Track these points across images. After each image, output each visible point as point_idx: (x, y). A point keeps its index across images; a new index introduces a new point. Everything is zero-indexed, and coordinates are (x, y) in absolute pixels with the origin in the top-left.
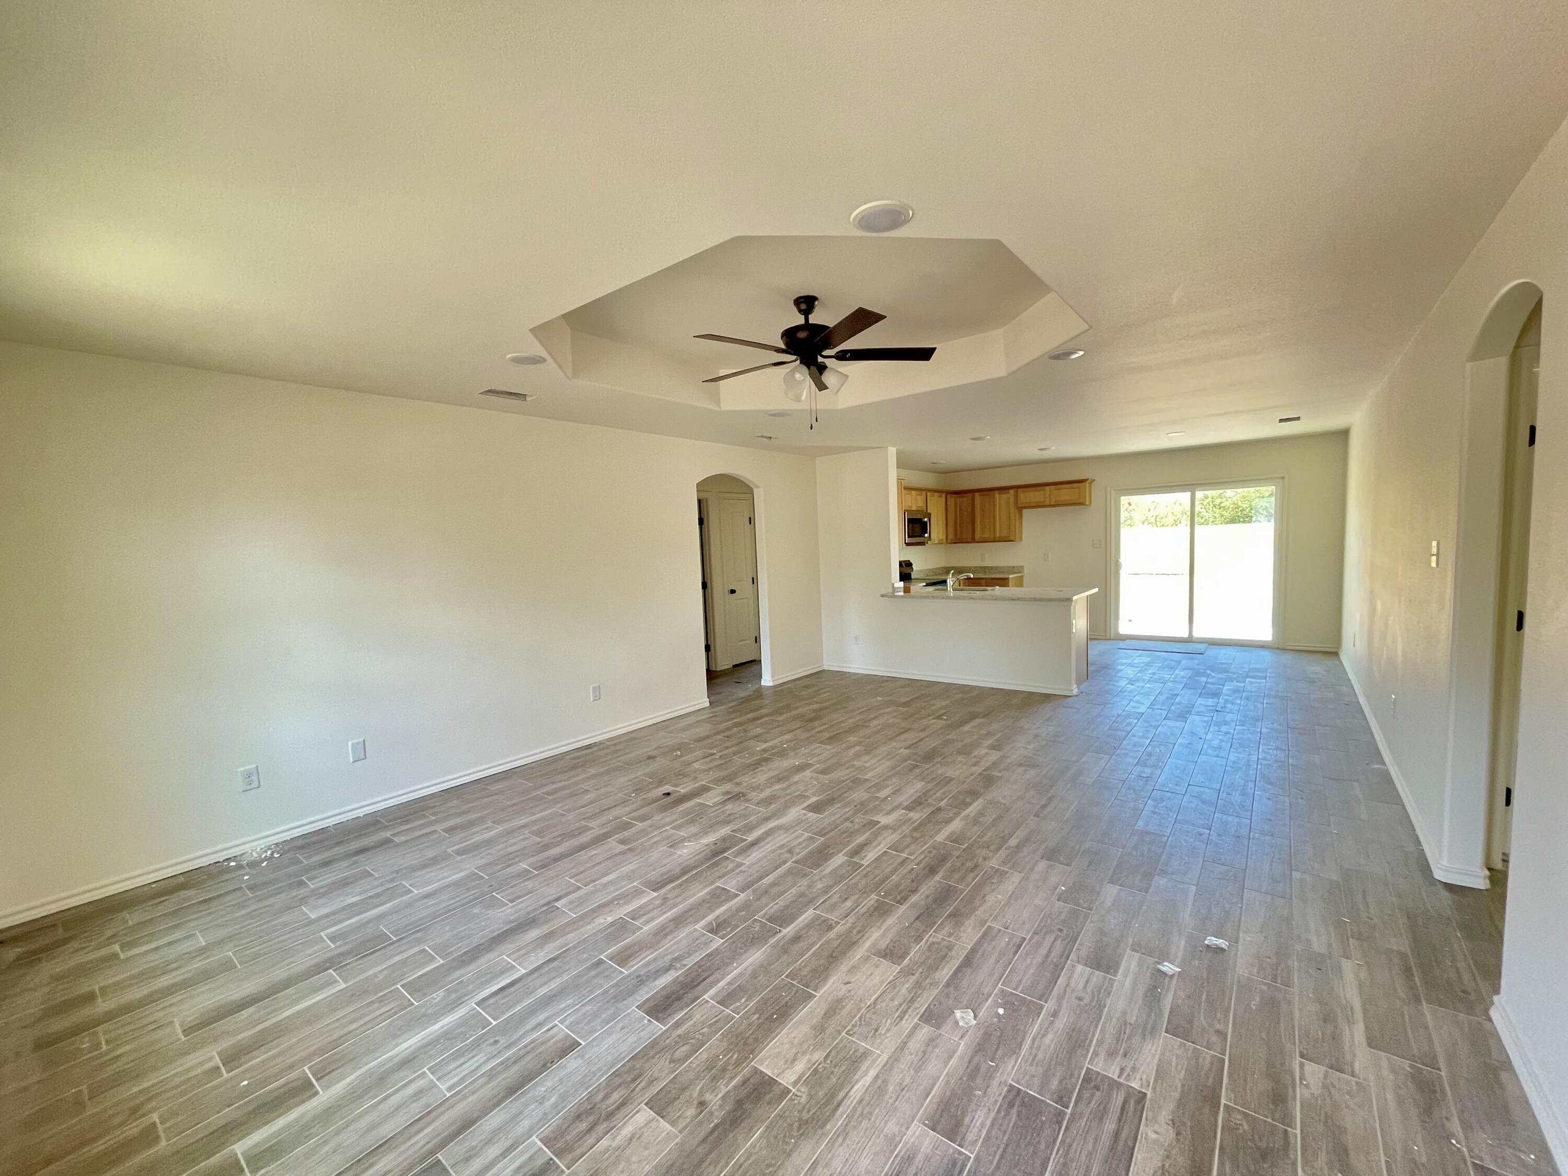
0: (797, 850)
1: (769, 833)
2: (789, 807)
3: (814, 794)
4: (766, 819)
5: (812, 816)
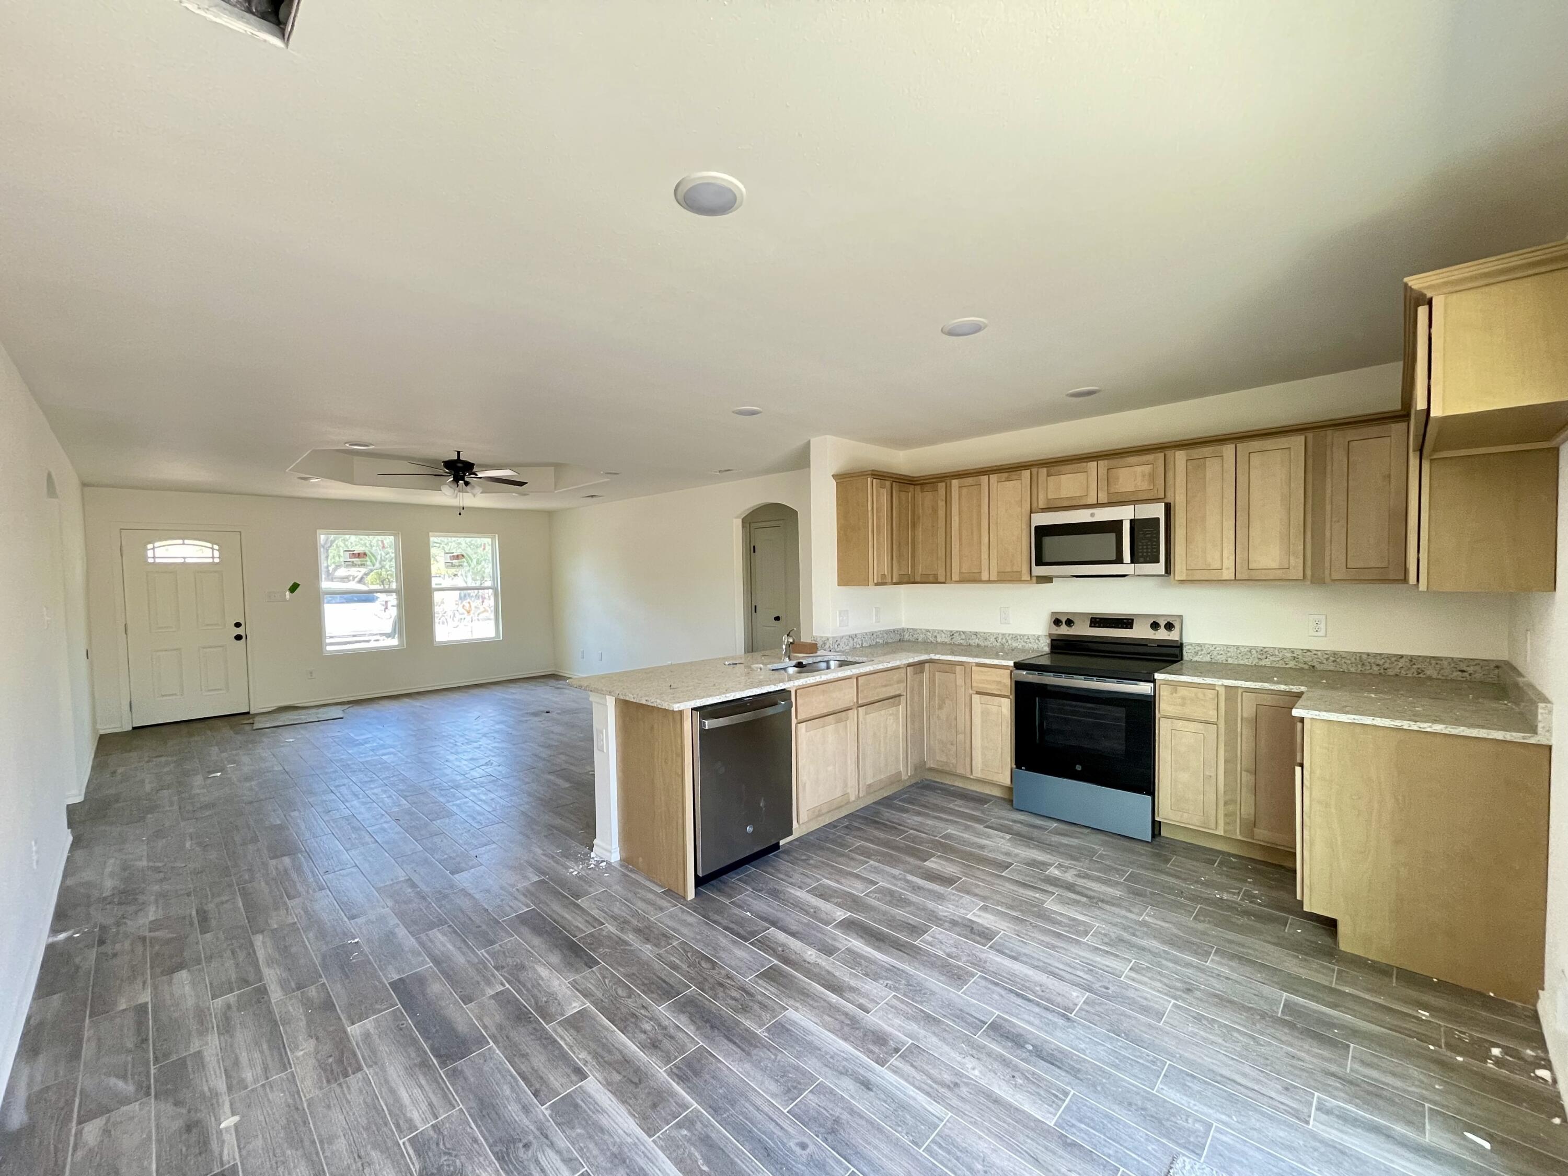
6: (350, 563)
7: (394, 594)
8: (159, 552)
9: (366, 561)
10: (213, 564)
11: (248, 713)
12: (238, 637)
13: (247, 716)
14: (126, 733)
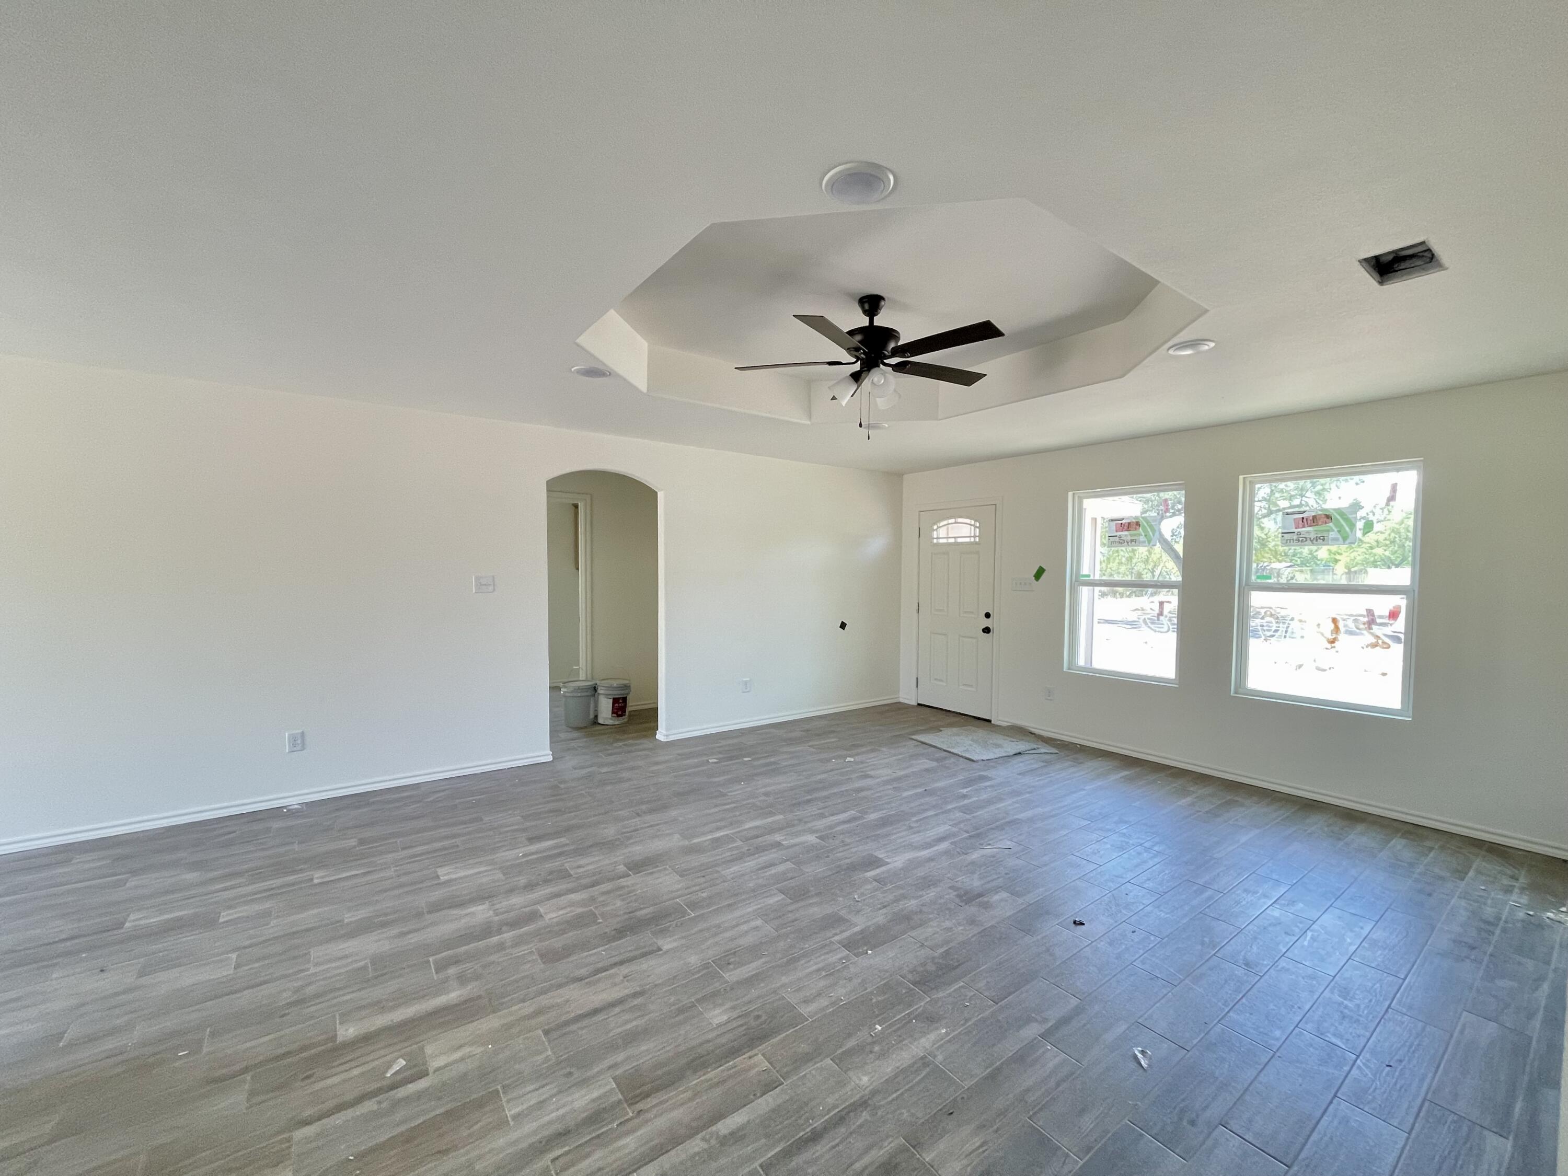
0: (905, 827)
1: (928, 845)
2: (902, 869)
3: (866, 881)
4: (931, 859)
5: (881, 854)
6: (1117, 539)
7: (1176, 591)
8: (942, 532)
9: (1140, 535)
10: (975, 543)
11: (989, 721)
12: (987, 630)
13: (987, 723)
14: (913, 706)
